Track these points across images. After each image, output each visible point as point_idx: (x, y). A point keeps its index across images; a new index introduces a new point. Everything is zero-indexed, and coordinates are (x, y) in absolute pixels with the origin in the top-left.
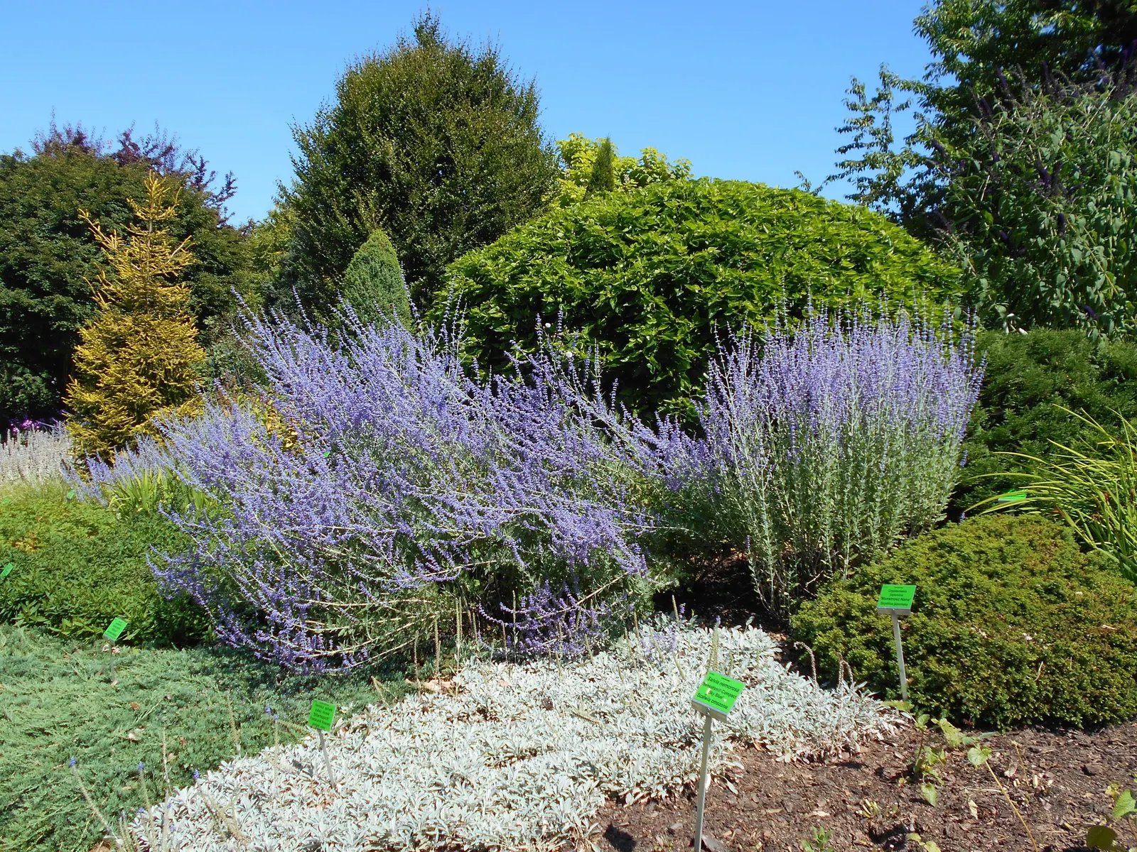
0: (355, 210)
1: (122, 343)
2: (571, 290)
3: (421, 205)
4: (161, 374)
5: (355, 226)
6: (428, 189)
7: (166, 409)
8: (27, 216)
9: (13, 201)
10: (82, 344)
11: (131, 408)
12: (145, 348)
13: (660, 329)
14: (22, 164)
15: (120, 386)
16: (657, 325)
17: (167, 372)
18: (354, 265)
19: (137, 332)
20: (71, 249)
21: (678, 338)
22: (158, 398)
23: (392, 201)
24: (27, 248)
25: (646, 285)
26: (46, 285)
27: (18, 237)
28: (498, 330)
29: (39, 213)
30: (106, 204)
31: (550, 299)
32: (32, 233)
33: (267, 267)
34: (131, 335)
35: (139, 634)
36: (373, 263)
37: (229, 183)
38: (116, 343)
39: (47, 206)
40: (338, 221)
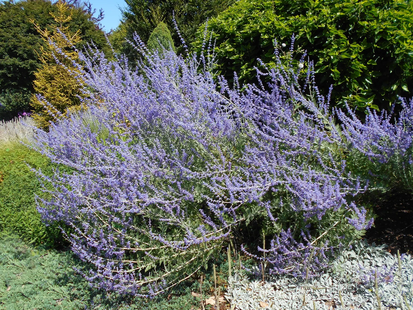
0: (151, 16)
1: (52, 79)
2: (279, 30)
3: (180, 12)
4: (70, 91)
5: (151, 23)
6: (183, 5)
7: (73, 107)
8: (16, 26)
9: (10, 20)
10: (36, 79)
11: (58, 107)
12: (62, 80)
13: (341, 51)
14: (13, 5)
15: (53, 98)
16: (338, 49)
17: (73, 90)
18: (151, 38)
19: (59, 73)
20: (35, 40)
21: (354, 56)
22: (70, 102)
23: (167, 11)
24: (17, 40)
25: (331, 23)
26: (25, 55)
27: (13, 36)
28: (232, 58)
29: (21, 25)
30: (48, 20)
31: (266, 37)
32: (18, 33)
33: (118, 47)
34: (56, 75)
35: (37, 239)
36: (159, 37)
37: (101, 13)
38: (50, 78)
39: (24, 22)
40: (144, 21)
